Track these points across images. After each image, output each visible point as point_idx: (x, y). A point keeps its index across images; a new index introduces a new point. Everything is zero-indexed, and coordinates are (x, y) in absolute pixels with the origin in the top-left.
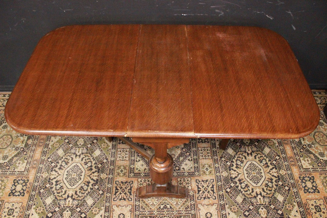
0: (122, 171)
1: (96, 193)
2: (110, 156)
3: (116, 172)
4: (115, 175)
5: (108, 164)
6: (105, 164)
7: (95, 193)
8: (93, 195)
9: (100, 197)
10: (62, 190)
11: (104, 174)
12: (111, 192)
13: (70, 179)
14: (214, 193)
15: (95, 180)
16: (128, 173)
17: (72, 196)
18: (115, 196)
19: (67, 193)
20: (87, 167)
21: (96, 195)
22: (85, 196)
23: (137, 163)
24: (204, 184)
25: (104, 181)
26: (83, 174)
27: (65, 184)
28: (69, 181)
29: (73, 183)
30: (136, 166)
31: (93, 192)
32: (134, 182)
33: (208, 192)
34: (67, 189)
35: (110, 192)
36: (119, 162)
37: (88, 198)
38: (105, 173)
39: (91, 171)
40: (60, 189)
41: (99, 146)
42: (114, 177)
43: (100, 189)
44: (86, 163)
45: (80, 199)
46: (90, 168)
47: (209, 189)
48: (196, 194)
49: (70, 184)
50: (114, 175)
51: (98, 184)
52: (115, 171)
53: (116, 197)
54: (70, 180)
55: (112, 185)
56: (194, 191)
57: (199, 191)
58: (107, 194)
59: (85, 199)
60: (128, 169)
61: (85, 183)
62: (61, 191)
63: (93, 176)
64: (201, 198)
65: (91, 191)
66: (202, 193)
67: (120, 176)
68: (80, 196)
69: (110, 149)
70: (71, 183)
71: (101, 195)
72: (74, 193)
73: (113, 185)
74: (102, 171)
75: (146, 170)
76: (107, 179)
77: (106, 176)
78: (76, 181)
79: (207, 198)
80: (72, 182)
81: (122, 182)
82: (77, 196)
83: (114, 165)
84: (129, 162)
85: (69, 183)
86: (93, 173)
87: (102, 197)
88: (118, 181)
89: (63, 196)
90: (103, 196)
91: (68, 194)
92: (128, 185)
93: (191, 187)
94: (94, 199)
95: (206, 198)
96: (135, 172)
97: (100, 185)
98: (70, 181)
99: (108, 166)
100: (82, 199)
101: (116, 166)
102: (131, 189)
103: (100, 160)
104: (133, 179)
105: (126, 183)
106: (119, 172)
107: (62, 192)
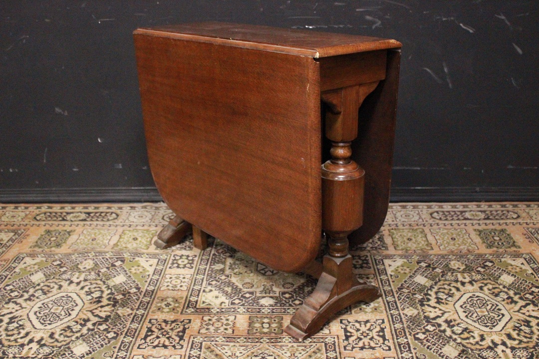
0: (168, 305)
1: (100, 337)
2: (147, 285)
3: (154, 305)
4: (151, 310)
5: (139, 294)
6: (132, 295)
7: (97, 336)
8: (91, 339)
9: (107, 342)
10: (21, 331)
11: (125, 308)
12: (136, 335)
13: (46, 314)
14: (384, 339)
15: (104, 316)
16: (182, 308)
17: (42, 339)
18: (143, 341)
19: (29, 335)
20: (91, 298)
21: (99, 339)
22: (72, 340)
23: (204, 294)
24: (361, 326)
25: (122, 319)
26: (77, 309)
27: (31, 321)
28: (41, 317)
29: (50, 320)
30: (201, 299)
31: (92, 335)
32: (194, 321)
33: (372, 339)
34: (33, 330)
35: (134, 335)
36: (165, 293)
37: (78, 344)
38: (128, 308)
39: (98, 304)
40: (16, 330)
41: (125, 271)
42: (148, 313)
43: (110, 330)
44: (89, 293)
45: (59, 345)
46: (97, 299)
47: (374, 333)
48: (342, 341)
49: (43, 322)
50: (149, 311)
51: (108, 323)
52: (151, 305)
53: (145, 342)
54: (46, 316)
55: (140, 325)
56: (336, 337)
57: (347, 337)
58: (124, 337)
59: (70, 345)
60: (183, 302)
61: (79, 320)
62: (17, 332)
63: (101, 311)
64: (353, 348)
65: (86, 334)
66: (356, 339)
67: (162, 312)
68: (60, 340)
69: (149, 275)
70: (45, 321)
71: (111, 339)
72: (46, 336)
73: (143, 325)
74: (123, 305)
75: (223, 304)
76: (132, 316)
77: (131, 312)
78: (58, 318)
79: (368, 348)
80: (48, 319)
81: (165, 321)
82: (53, 341)
83: (153, 297)
84: (188, 292)
85: (41, 321)
86: (102, 307)
87: (111, 342)
88: (156, 320)
89: (19, 340)
90: (114, 340)
91: (31, 338)
92: (178, 325)
93: (330, 330)
94: (92, 346)
95: (366, 348)
96: (197, 307)
97: (111, 324)
98: (44, 317)
99: (139, 297)
100: (63, 345)
101: (156, 298)
102: (184, 331)
103: (122, 289)
104: (192, 317)
105: (173, 322)
106: (160, 306)
107: (19, 333)
